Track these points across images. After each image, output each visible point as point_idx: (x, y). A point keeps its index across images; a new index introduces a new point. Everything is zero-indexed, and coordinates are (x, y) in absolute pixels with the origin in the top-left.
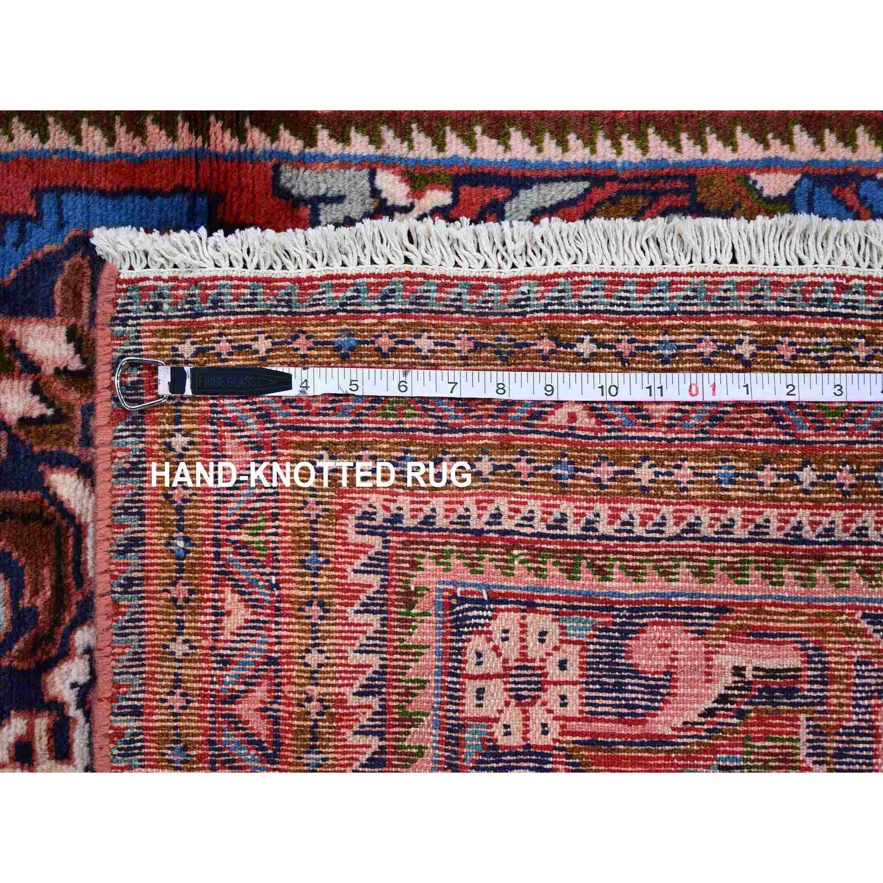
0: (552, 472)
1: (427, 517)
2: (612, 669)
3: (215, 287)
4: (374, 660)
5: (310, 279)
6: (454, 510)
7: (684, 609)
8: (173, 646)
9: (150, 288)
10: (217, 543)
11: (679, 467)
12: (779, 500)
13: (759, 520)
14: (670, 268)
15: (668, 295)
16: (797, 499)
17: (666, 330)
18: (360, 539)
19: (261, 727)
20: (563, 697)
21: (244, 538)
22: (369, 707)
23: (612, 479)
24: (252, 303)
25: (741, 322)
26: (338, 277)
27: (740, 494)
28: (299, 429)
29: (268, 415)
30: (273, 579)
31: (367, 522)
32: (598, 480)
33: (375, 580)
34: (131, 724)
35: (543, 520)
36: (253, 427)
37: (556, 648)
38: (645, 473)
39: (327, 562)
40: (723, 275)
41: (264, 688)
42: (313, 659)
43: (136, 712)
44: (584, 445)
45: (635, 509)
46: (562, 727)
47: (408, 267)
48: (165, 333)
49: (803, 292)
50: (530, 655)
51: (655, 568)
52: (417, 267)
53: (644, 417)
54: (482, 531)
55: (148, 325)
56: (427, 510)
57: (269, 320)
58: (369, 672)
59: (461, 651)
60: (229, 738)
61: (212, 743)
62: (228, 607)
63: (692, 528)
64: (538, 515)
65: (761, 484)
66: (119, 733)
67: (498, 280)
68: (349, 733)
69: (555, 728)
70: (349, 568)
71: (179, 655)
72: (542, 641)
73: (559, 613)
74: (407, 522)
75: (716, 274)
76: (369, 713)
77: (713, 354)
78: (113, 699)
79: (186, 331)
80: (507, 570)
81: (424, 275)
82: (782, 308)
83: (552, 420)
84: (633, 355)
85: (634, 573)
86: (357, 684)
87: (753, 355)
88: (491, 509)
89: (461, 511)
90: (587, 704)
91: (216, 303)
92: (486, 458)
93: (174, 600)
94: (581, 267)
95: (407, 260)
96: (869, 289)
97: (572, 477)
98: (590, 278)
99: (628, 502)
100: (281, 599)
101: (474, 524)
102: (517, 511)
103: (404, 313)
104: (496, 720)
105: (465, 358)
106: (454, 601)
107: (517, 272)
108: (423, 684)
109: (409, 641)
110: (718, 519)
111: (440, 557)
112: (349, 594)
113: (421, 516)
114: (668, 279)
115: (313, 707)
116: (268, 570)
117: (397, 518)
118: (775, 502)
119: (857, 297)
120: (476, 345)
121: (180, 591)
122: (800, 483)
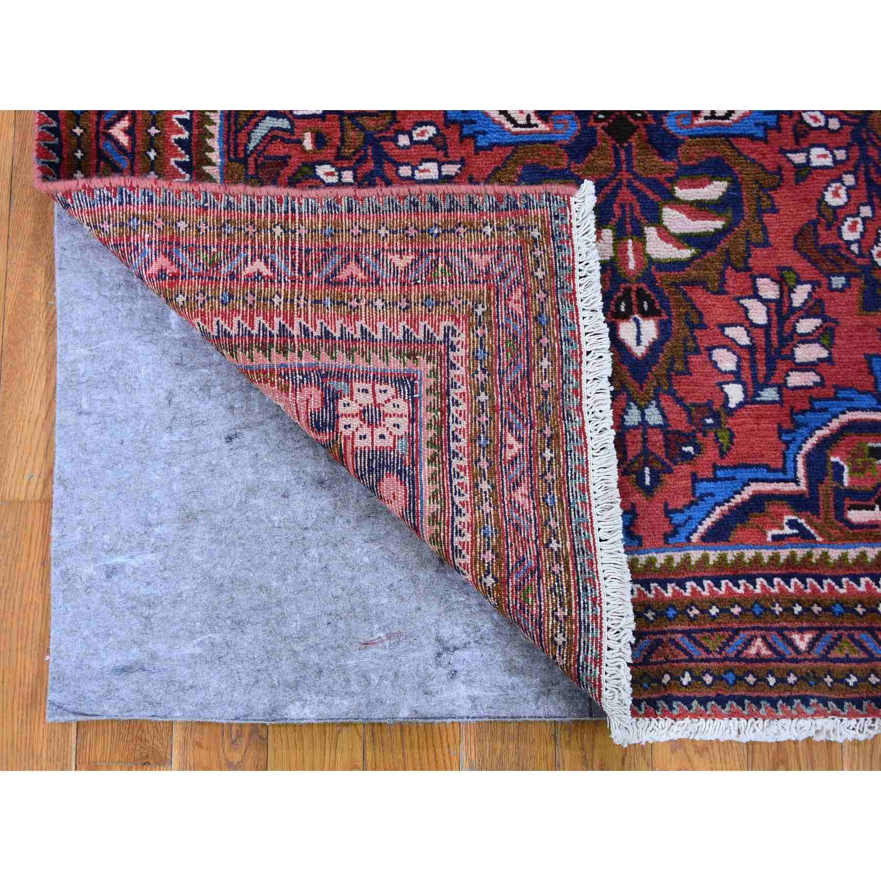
0: (482, 435)
1: (454, 365)
2: (380, 466)
3: (568, 247)
4: (379, 336)
5: (575, 299)
6: (459, 380)
7: (414, 508)
8: (383, 228)
9: (566, 213)
10: (437, 251)
11: (490, 505)
12: (475, 564)
13: (464, 552)
14: (594, 503)
15: (579, 501)
16: (476, 575)
17: (560, 500)
18: (442, 328)
19: (343, 275)
20: (365, 437)
21: (440, 265)
22: (355, 333)
23: (480, 468)
24: (561, 267)
25: (568, 543)
26: (577, 315)
27: (478, 540)
28: (497, 294)
29: (504, 277)
30: (419, 281)
31: (450, 332)
32: (479, 460)
33: (421, 336)
34: (343, 207)
35: (457, 429)
36: (497, 270)
37: (391, 433)
38: (485, 486)
39: (429, 311)
40: (592, 533)
41: (364, 277)
42: (379, 303)
43: (350, 210)
44: (497, 452)
45: (466, 480)
46: (349, 437)
47: (585, 353)
48: (543, 222)
49: (589, 578)
50: (387, 419)
51: (436, 490)
52: (585, 358)
53: (514, 487)
54: (449, 395)
55: (547, 213)
56: (458, 365)
57: (553, 277)
58: (373, 333)
59: (386, 382)
60: (337, 259)
61: (335, 250)
62: (404, 257)
63: (459, 512)
64: (459, 427)
65: (484, 552)
66: (339, 201)
67: (581, 404)
68: (341, 321)
69: (348, 432)
70: (426, 322)
71: (380, 232)
72: (394, 425)
73: (409, 436)
74: (451, 353)
75: (593, 528)
76: (352, 332)
77: (550, 526)
78: (355, 197)
79: (545, 232)
80: (430, 408)
81: (581, 362)
82: (579, 566)
83: (509, 435)
84: (546, 481)
85: (433, 478)
86: (367, 327)
87: (552, 550)
88: (460, 401)
89: (459, 384)
90: (361, 451)
91: (560, 248)
92: (487, 398)
93: (407, 229)
94: (590, 452)
95: (588, 353)
96: (595, 618)
97: (480, 446)
98: (585, 457)
99: (469, 476)
100: (409, 286)
101: (452, 391)
102: (460, 415)
103: (561, 352)
104: (352, 399)
105: (539, 386)
106: (412, 379)
107: (585, 415)
108: (368, 361)
109: (390, 354)
110: (464, 527)
111: (434, 373)
112: (413, 322)
113: (455, 362)
114: (587, 501)
115: (354, 303)
116: (424, 278)
117: (454, 349)
118: (474, 561)
119: (590, 610)
120: (546, 392)
121: (412, 232)
122: (485, 577)
